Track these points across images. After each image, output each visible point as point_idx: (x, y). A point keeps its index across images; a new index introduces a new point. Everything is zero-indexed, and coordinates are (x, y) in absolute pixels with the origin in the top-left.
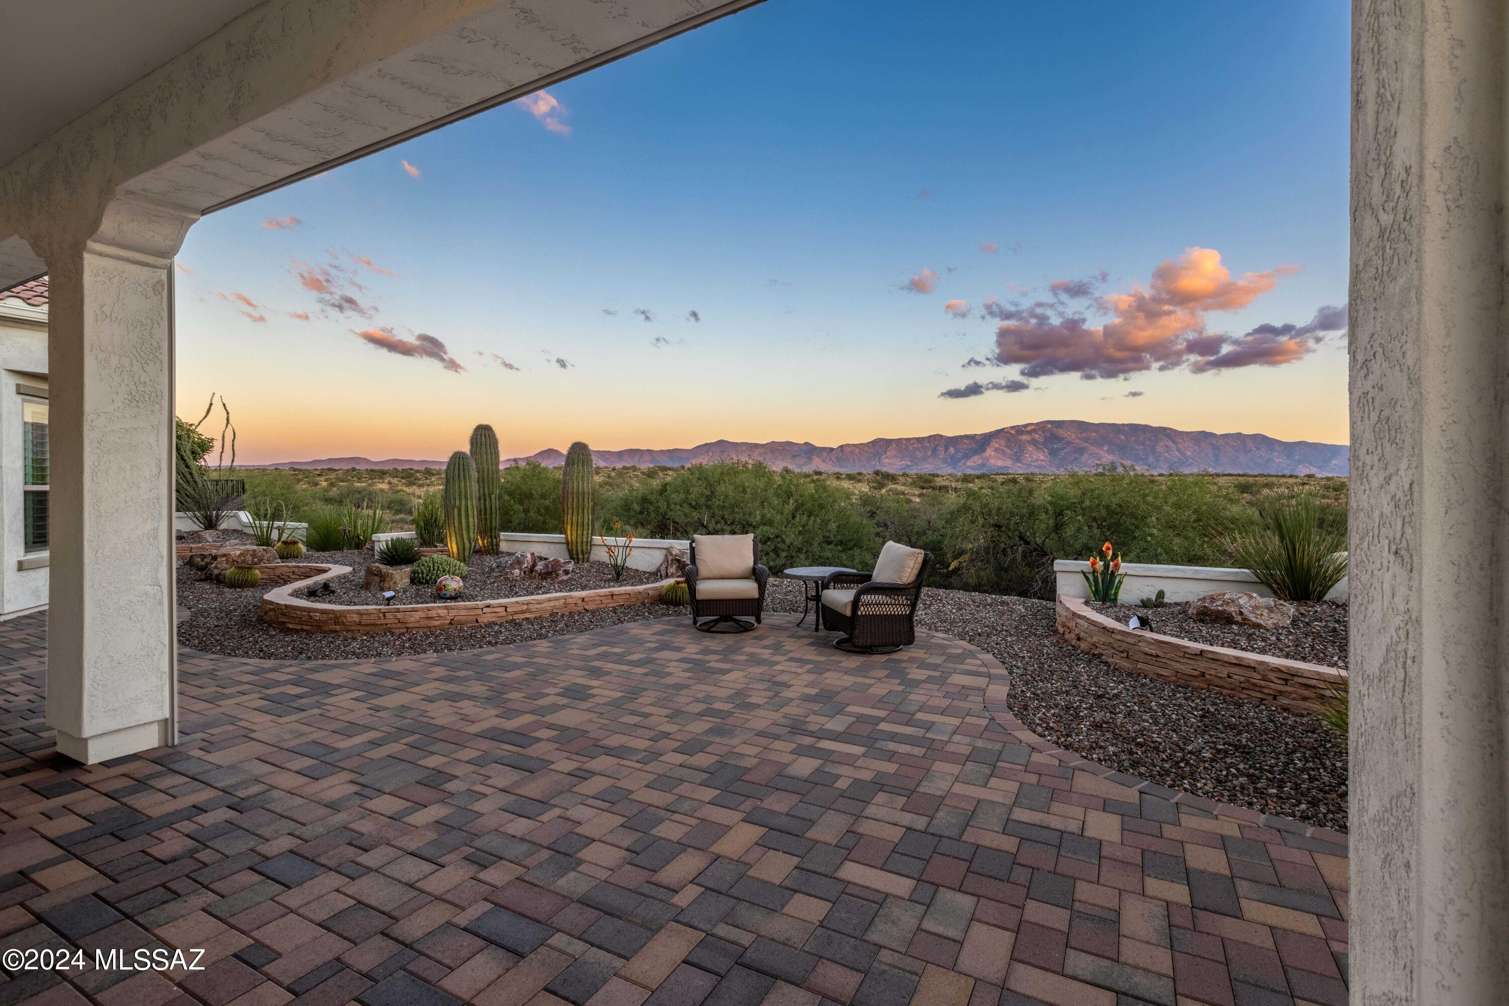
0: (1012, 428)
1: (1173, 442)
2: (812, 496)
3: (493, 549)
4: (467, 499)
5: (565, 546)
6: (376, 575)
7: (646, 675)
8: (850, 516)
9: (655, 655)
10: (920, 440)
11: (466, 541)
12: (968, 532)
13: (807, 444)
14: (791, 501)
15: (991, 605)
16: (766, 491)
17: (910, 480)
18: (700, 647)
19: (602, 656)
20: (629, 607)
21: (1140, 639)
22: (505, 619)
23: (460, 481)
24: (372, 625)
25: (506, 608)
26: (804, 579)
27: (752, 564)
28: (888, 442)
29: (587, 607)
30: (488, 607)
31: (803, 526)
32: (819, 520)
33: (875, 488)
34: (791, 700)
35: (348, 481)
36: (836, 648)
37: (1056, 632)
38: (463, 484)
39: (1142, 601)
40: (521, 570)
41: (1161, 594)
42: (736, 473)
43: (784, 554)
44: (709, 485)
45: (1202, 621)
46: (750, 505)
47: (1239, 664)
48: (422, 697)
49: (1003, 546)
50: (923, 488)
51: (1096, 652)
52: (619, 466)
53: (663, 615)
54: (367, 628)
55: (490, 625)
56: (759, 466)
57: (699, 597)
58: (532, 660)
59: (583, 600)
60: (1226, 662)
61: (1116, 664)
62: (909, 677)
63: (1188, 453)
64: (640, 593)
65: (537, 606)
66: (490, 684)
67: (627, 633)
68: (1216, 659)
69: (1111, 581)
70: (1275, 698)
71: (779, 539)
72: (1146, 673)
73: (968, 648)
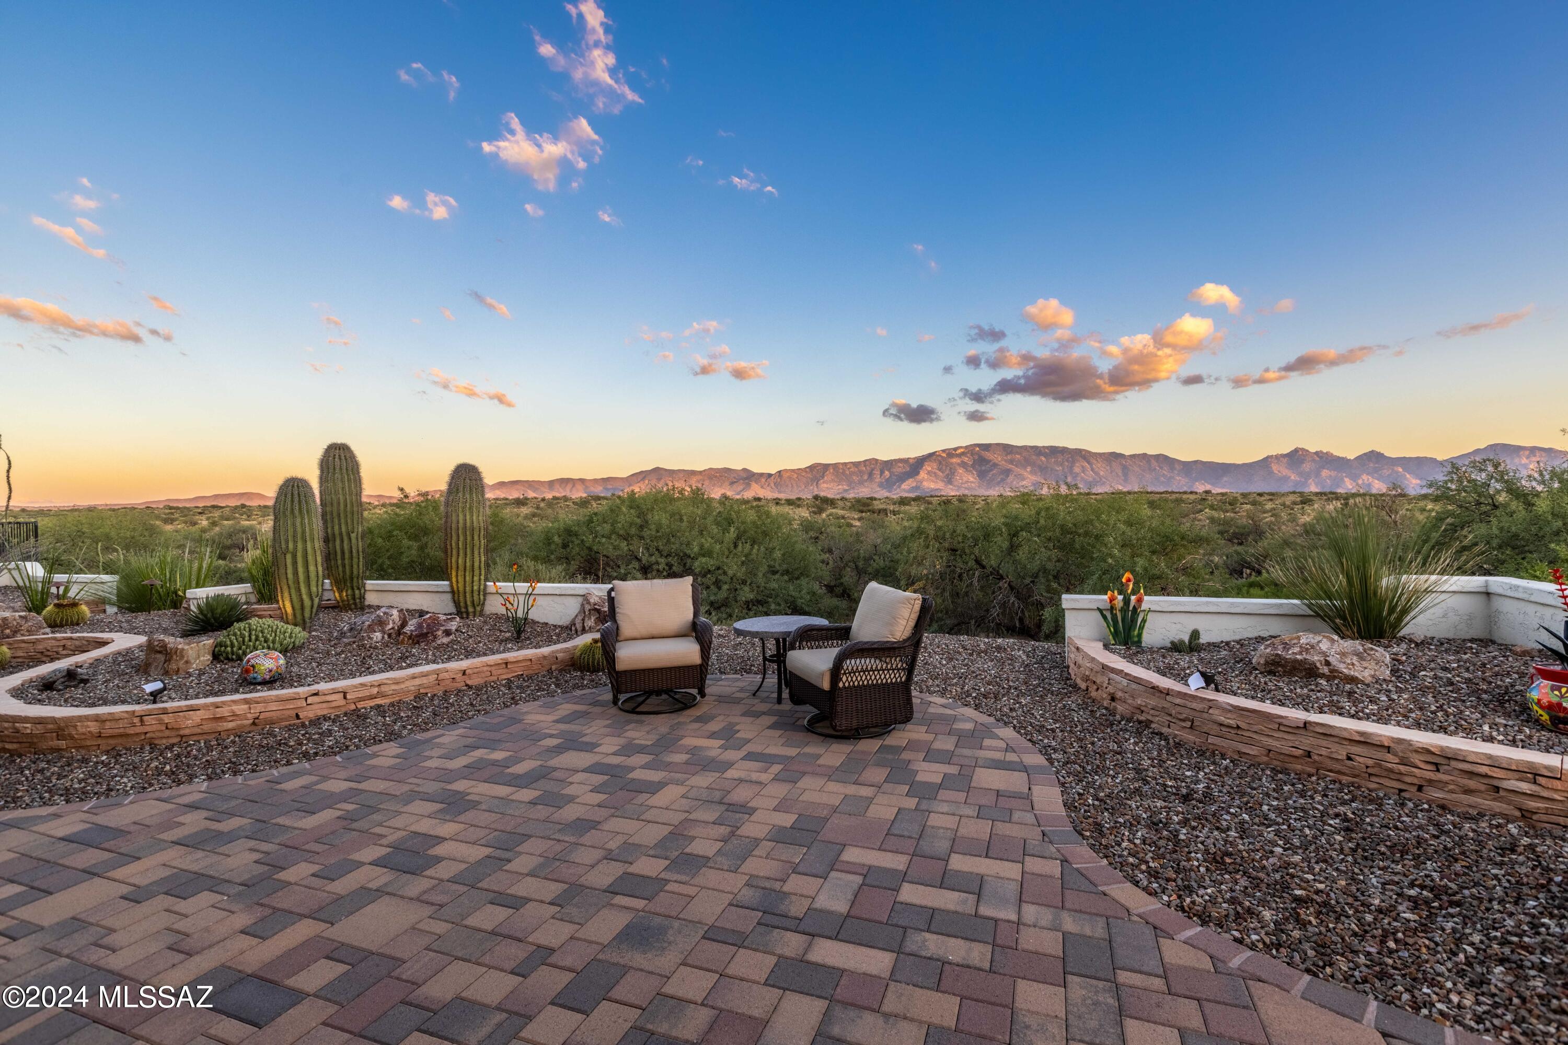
0: (944, 451)
1: (1088, 463)
2: (754, 523)
3: (355, 604)
4: (305, 541)
5: (449, 596)
6: (160, 652)
7: (533, 803)
8: (796, 542)
9: (554, 763)
10: (856, 464)
11: (305, 597)
12: (924, 558)
13: (745, 470)
14: (732, 529)
15: (986, 652)
16: (705, 519)
17: (848, 504)
18: (622, 741)
19: (473, 771)
20: (530, 677)
21: (1210, 704)
22: (343, 710)
23: (294, 517)
24: (121, 736)
25: (345, 694)
26: (763, 637)
27: (691, 616)
28: (826, 467)
29: (469, 682)
30: (316, 694)
31: (746, 556)
32: (762, 549)
33: (815, 513)
34: (757, 842)
35: (235, 518)
36: (808, 730)
37: (1075, 686)
38: (298, 520)
39: (1172, 643)
40: (383, 632)
41: (1195, 634)
42: (672, 500)
43: (725, 587)
44: (641, 514)
45: (1271, 673)
46: (687, 534)
47: (1365, 741)
48: (125, 889)
49: (958, 570)
50: (862, 512)
51: (1142, 718)
52: (549, 496)
53: (576, 687)
54: (112, 742)
55: (316, 722)
56: (697, 493)
57: (620, 667)
58: (362, 786)
59: (464, 673)
60: (1345, 739)
61: (1175, 736)
62: (918, 778)
63: (1102, 473)
64: (545, 657)
65: (394, 687)
66: (265, 847)
67: (520, 721)
68: (1328, 734)
69: (1134, 620)
70: (1420, 788)
71: (720, 571)
72: (1224, 751)
73: (980, 721)
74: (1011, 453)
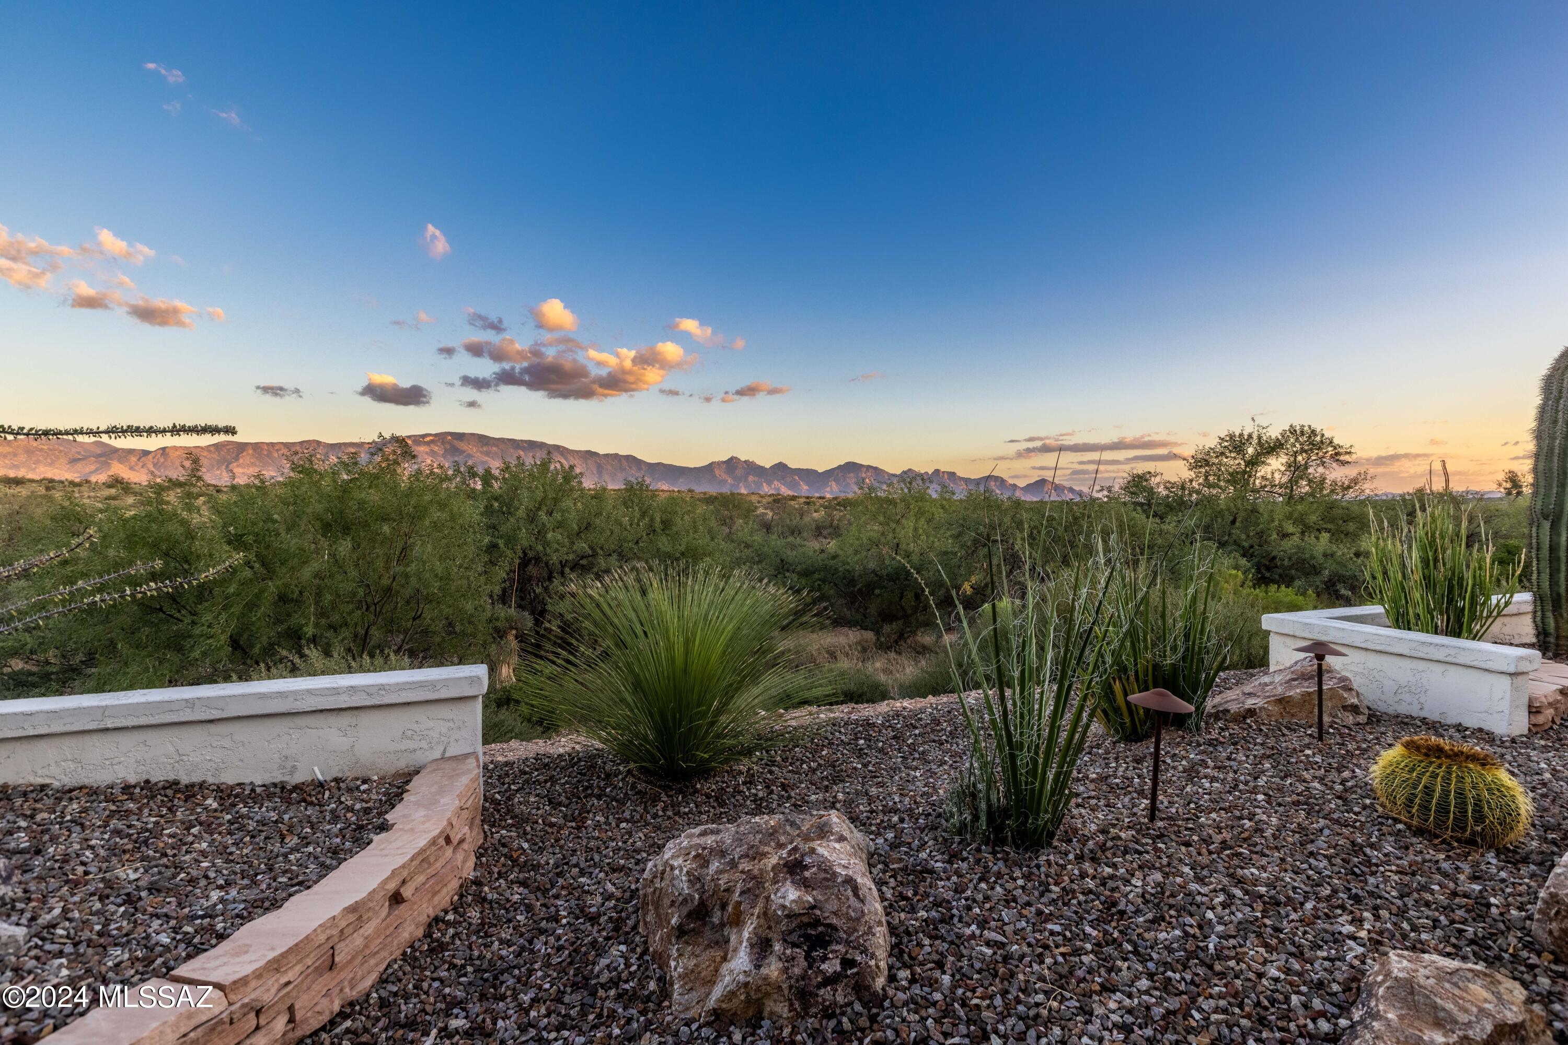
74: (487, 444)
